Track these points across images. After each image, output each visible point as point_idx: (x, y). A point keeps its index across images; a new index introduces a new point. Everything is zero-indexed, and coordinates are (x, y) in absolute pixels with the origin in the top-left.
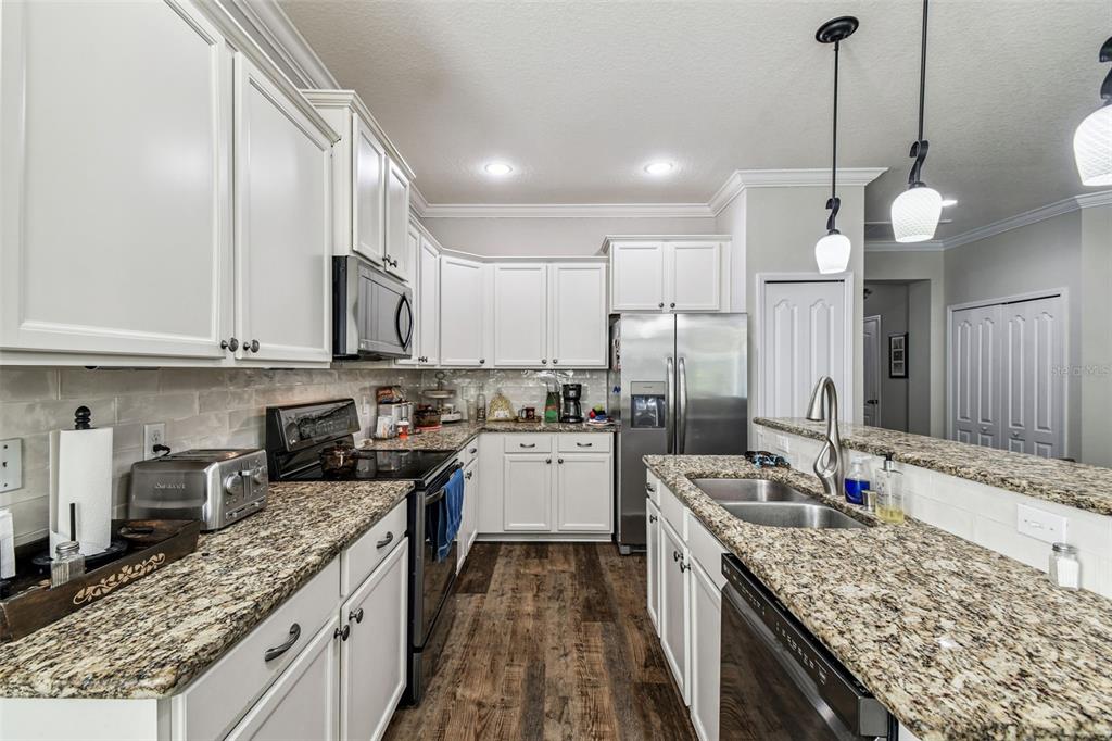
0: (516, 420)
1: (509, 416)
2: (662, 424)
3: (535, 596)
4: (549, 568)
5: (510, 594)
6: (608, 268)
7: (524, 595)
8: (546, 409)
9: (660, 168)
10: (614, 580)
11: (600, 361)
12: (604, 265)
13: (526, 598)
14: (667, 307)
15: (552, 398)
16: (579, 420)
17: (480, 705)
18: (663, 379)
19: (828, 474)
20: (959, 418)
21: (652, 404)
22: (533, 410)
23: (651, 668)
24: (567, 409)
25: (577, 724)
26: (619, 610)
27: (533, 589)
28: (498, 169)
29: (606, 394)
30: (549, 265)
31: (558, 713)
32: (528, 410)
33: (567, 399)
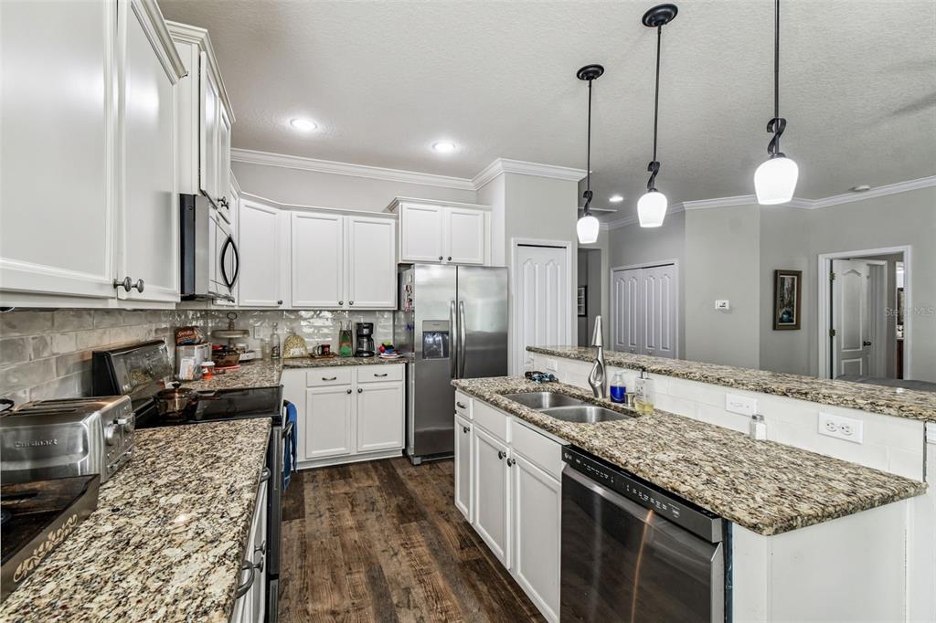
0: (312, 357)
1: (304, 353)
2: (446, 354)
3: (352, 511)
4: (356, 485)
5: (327, 514)
6: (397, 225)
7: (341, 512)
8: (340, 346)
9: (445, 147)
10: (416, 486)
11: (391, 303)
12: (393, 222)
13: (344, 514)
14: (445, 260)
15: (345, 336)
16: (371, 354)
17: (334, 613)
18: (448, 318)
19: (598, 384)
20: (617, 344)
21: (439, 338)
22: (329, 346)
23: (467, 549)
24: (360, 344)
25: (424, 606)
26: (428, 510)
27: (347, 506)
28: (304, 125)
29: (392, 331)
30: (345, 217)
31: (406, 602)
32: (323, 347)
33: (360, 336)
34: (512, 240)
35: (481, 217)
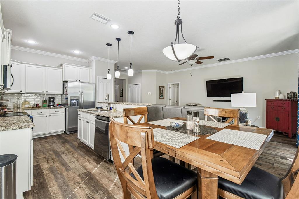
0: (33, 107)
1: (30, 106)
2: (78, 105)
6: (63, 71)
8: (43, 104)
9: (77, 52)
11: (61, 92)
12: (61, 69)
14: (78, 81)
15: (44, 101)
16: (54, 106)
18: (78, 96)
21: (75, 101)
22: (39, 104)
24: (50, 103)
28: (31, 42)
29: (61, 100)
30: (45, 67)
32: (37, 104)
33: (50, 101)
34: (97, 77)
35: (89, 70)
